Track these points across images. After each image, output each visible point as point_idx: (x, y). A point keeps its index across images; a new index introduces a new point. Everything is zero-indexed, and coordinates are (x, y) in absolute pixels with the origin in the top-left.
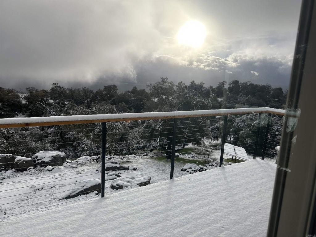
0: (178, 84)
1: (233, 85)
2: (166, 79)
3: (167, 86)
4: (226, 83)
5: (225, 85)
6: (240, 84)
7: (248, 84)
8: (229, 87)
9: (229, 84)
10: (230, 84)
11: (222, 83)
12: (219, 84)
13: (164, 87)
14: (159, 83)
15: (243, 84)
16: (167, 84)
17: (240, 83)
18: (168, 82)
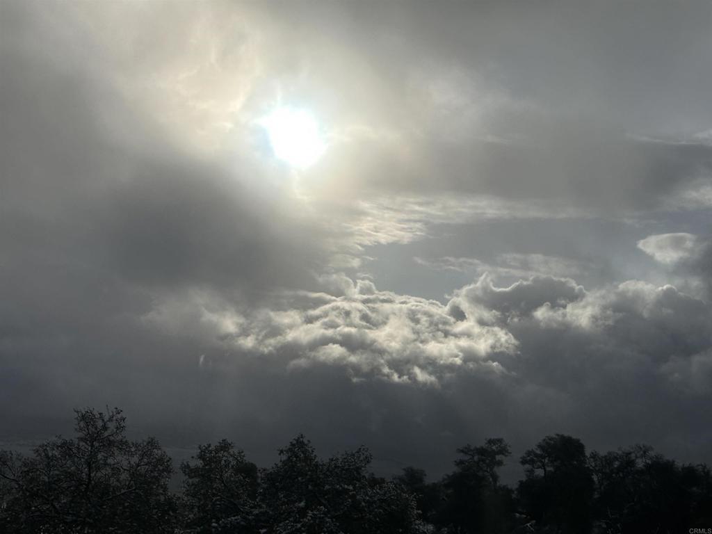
0: (201, 457)
1: (549, 469)
2: (112, 426)
3: (116, 470)
4: (503, 451)
5: (500, 463)
6: (591, 464)
7: (640, 464)
8: (524, 479)
9: (524, 462)
10: (532, 462)
11: (481, 452)
12: (461, 456)
13: (98, 475)
14: (66, 447)
15: (609, 460)
16: (121, 459)
17: (588, 453)
18: (123, 446)
